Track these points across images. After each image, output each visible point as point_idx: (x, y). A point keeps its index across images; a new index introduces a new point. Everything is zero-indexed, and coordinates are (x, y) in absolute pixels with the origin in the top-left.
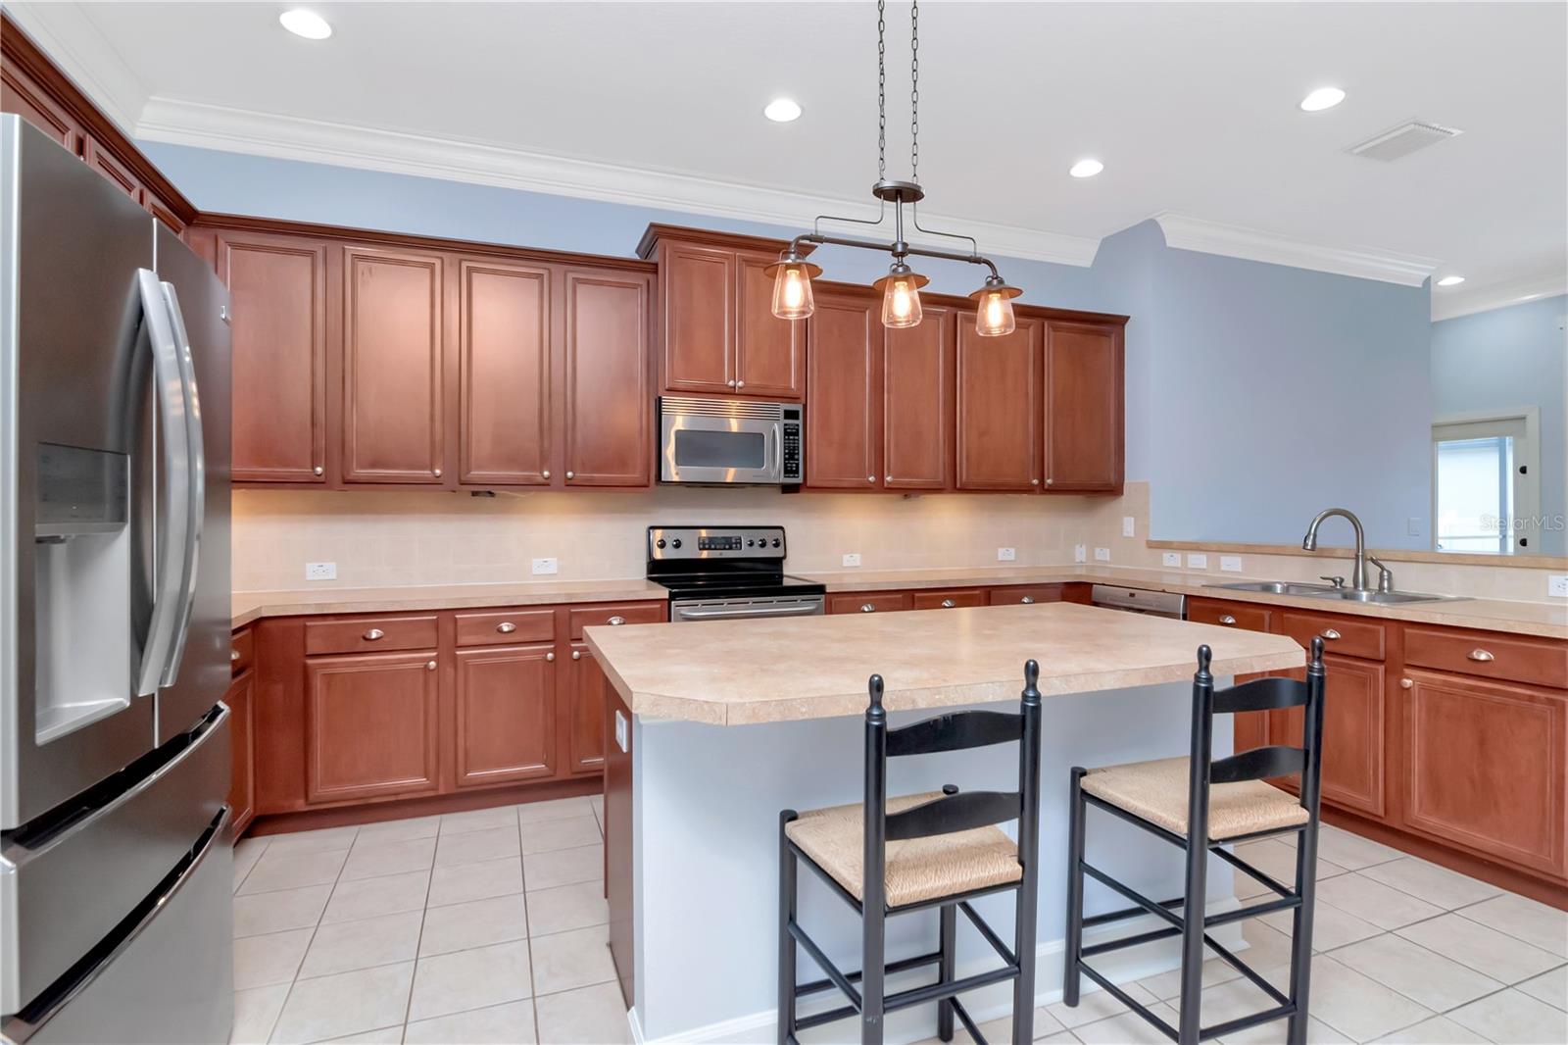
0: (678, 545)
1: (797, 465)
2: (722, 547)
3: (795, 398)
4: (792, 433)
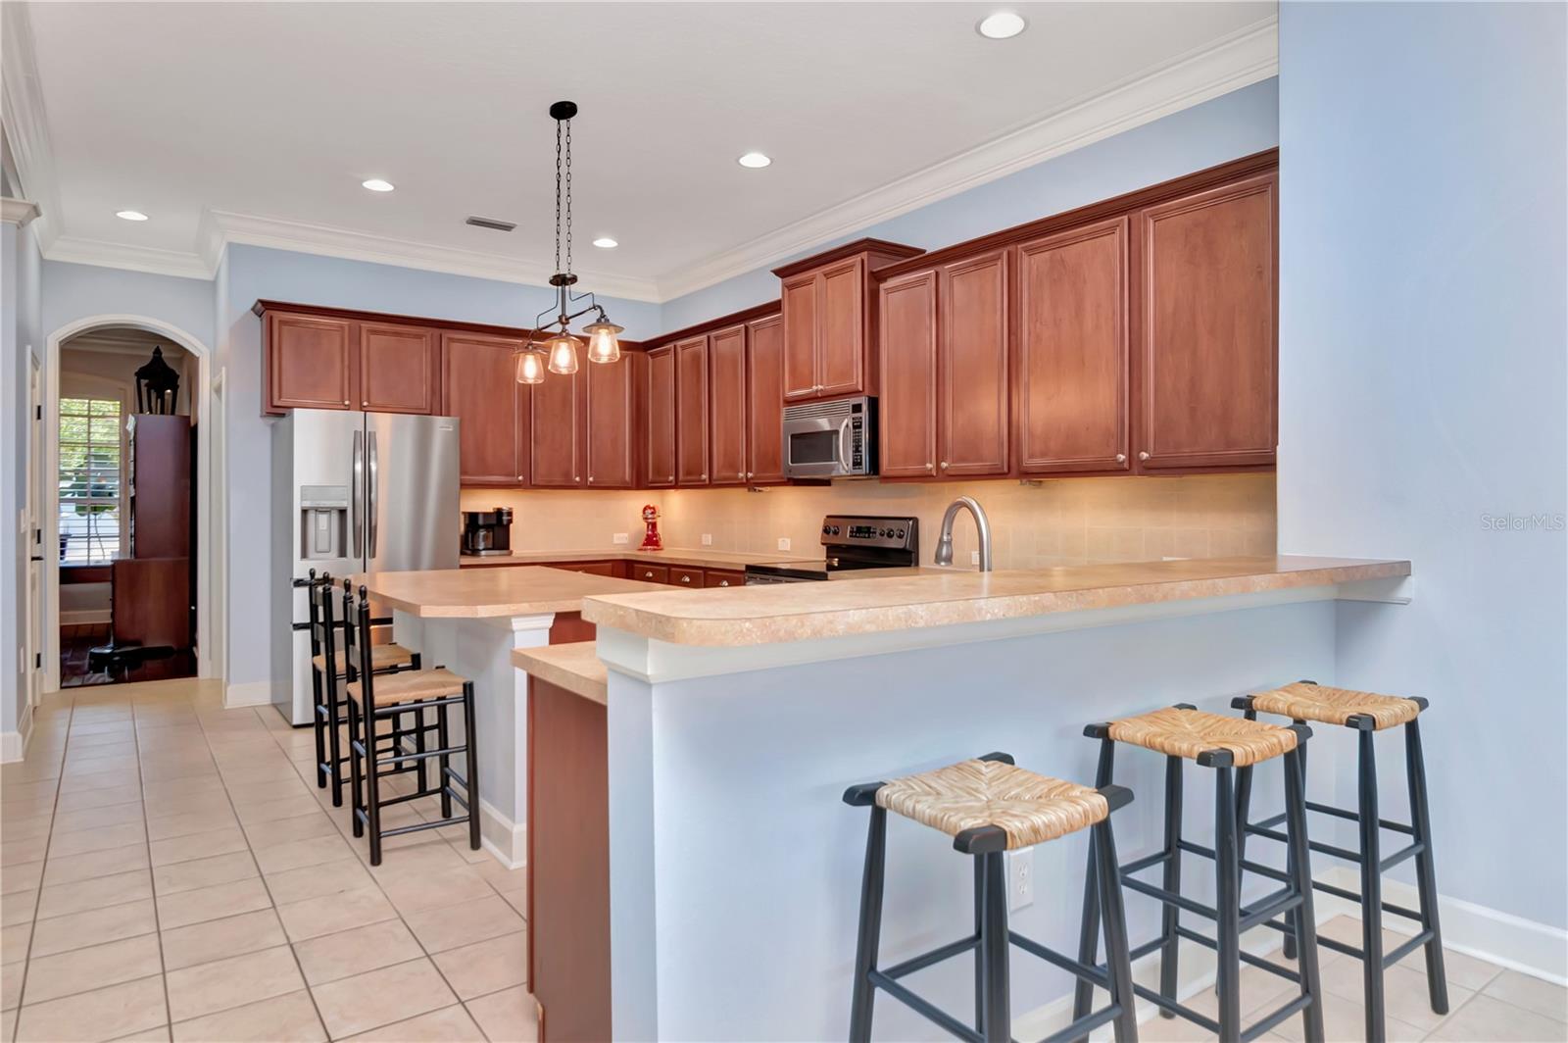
0: (837, 532)
1: (863, 456)
2: (864, 534)
3: (859, 392)
4: (857, 426)
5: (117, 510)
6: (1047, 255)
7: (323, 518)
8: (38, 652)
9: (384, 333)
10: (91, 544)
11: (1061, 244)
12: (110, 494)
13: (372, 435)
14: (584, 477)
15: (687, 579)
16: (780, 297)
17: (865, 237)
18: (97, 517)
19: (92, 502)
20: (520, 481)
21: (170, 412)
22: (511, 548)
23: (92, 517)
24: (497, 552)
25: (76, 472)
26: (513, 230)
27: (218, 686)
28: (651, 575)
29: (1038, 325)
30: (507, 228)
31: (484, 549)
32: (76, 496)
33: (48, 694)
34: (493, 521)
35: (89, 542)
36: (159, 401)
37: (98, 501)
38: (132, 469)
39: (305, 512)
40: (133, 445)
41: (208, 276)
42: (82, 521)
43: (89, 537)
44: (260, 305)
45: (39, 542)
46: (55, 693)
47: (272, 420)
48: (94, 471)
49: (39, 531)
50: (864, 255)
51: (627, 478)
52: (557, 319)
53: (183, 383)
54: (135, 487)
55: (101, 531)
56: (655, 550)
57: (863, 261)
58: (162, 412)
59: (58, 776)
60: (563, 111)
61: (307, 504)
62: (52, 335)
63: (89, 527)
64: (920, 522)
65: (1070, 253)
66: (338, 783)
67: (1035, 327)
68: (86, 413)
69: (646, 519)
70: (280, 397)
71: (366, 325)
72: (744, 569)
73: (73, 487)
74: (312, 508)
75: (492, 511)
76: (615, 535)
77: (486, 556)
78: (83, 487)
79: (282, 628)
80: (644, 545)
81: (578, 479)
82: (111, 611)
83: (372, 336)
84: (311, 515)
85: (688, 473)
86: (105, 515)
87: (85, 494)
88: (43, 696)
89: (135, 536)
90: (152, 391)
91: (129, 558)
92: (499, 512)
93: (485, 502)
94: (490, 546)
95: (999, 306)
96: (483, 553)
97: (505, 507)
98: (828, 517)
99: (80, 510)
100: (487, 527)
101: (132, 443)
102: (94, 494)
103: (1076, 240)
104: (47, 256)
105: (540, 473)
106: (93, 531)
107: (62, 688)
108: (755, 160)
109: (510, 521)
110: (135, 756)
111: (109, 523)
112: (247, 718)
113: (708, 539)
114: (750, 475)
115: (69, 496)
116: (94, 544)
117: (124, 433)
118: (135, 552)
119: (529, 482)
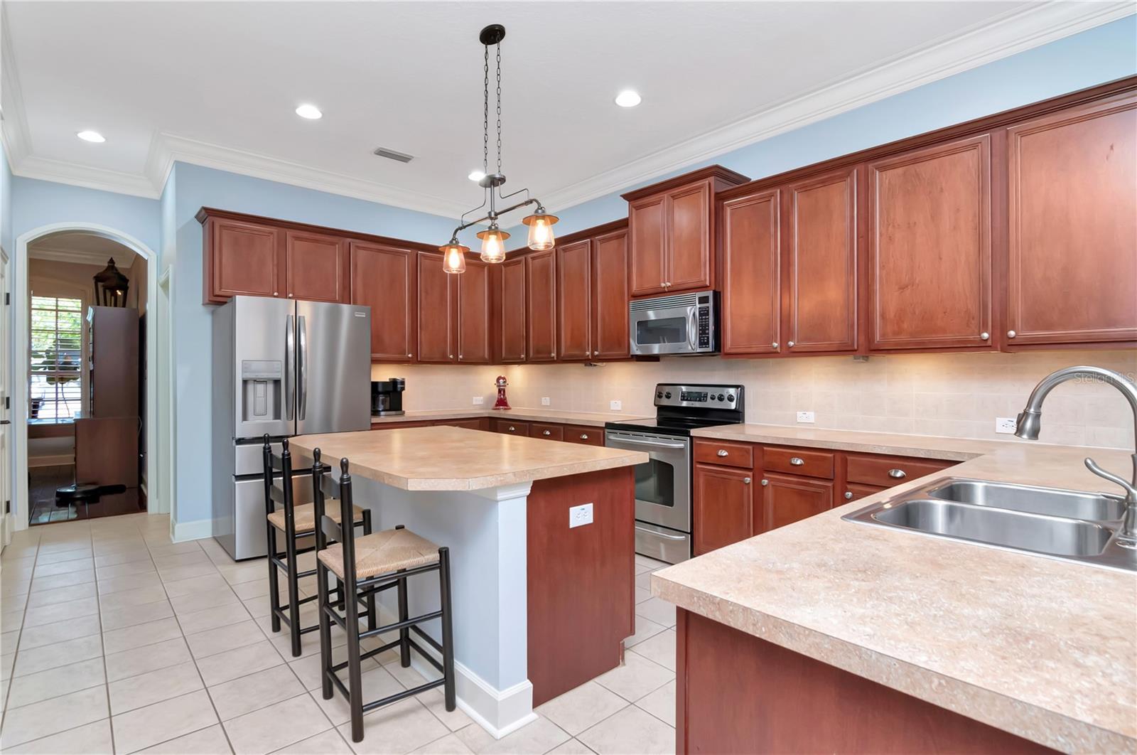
0: (668, 396)
1: (708, 337)
2: (695, 399)
3: (707, 287)
4: (703, 313)
5: (79, 380)
6: (900, 171)
7: (260, 387)
8: (7, 500)
9: (306, 240)
10: (59, 405)
11: (916, 161)
12: (75, 368)
13: (302, 319)
14: (456, 355)
15: (548, 433)
16: (626, 215)
17: (715, 164)
18: (64, 385)
19: (59, 373)
20: (409, 358)
21: (121, 305)
22: (403, 410)
23: (59, 385)
24: (394, 413)
25: (47, 352)
26: (410, 161)
27: (166, 523)
28: (513, 429)
29: (890, 228)
30: (405, 159)
31: (382, 411)
32: (47, 370)
33: (18, 532)
34: (391, 388)
35: (57, 404)
36: (113, 298)
37: (66, 374)
38: (91, 350)
39: (245, 382)
40: (92, 331)
41: (156, 196)
42: (52, 388)
43: (57, 400)
44: (203, 212)
45: (8, 407)
46: (24, 531)
47: (211, 308)
48: (60, 351)
49: (8, 399)
50: (712, 179)
51: (486, 356)
52: (487, 215)
53: (131, 285)
54: (93, 363)
55: (66, 396)
56: (505, 409)
57: (710, 184)
58: (116, 305)
59: (20, 628)
60: (492, 35)
61: (248, 376)
62: (21, 237)
63: (57, 393)
64: (746, 390)
65: (926, 168)
66: (297, 634)
67: (887, 230)
68: (55, 308)
69: (499, 386)
70: (221, 288)
71: (290, 233)
72: (604, 425)
73: (44, 363)
74: (251, 379)
75: (388, 381)
76: (474, 398)
77: (385, 415)
78: (53, 363)
79: (225, 478)
80: (497, 405)
81: (451, 356)
82: (74, 455)
83: (295, 242)
84: (250, 387)
85: (537, 352)
86: (71, 384)
87: (54, 368)
88: (13, 534)
89: (93, 399)
90: (107, 291)
91: (89, 417)
92: (394, 382)
93: (383, 374)
94: (388, 408)
95: (848, 214)
96: (382, 413)
97: (399, 377)
98: (659, 385)
99: (50, 380)
100: (386, 393)
101: (91, 330)
102: (61, 369)
103: (933, 157)
104: (16, 173)
105: (424, 351)
106: (60, 396)
107: (30, 525)
108: (628, 98)
109: (403, 389)
110: (95, 598)
111: (73, 389)
112: (193, 553)
113: (546, 401)
114: (596, 353)
115: (41, 370)
116: (61, 405)
117: (85, 322)
118: (93, 413)
119: (417, 360)
